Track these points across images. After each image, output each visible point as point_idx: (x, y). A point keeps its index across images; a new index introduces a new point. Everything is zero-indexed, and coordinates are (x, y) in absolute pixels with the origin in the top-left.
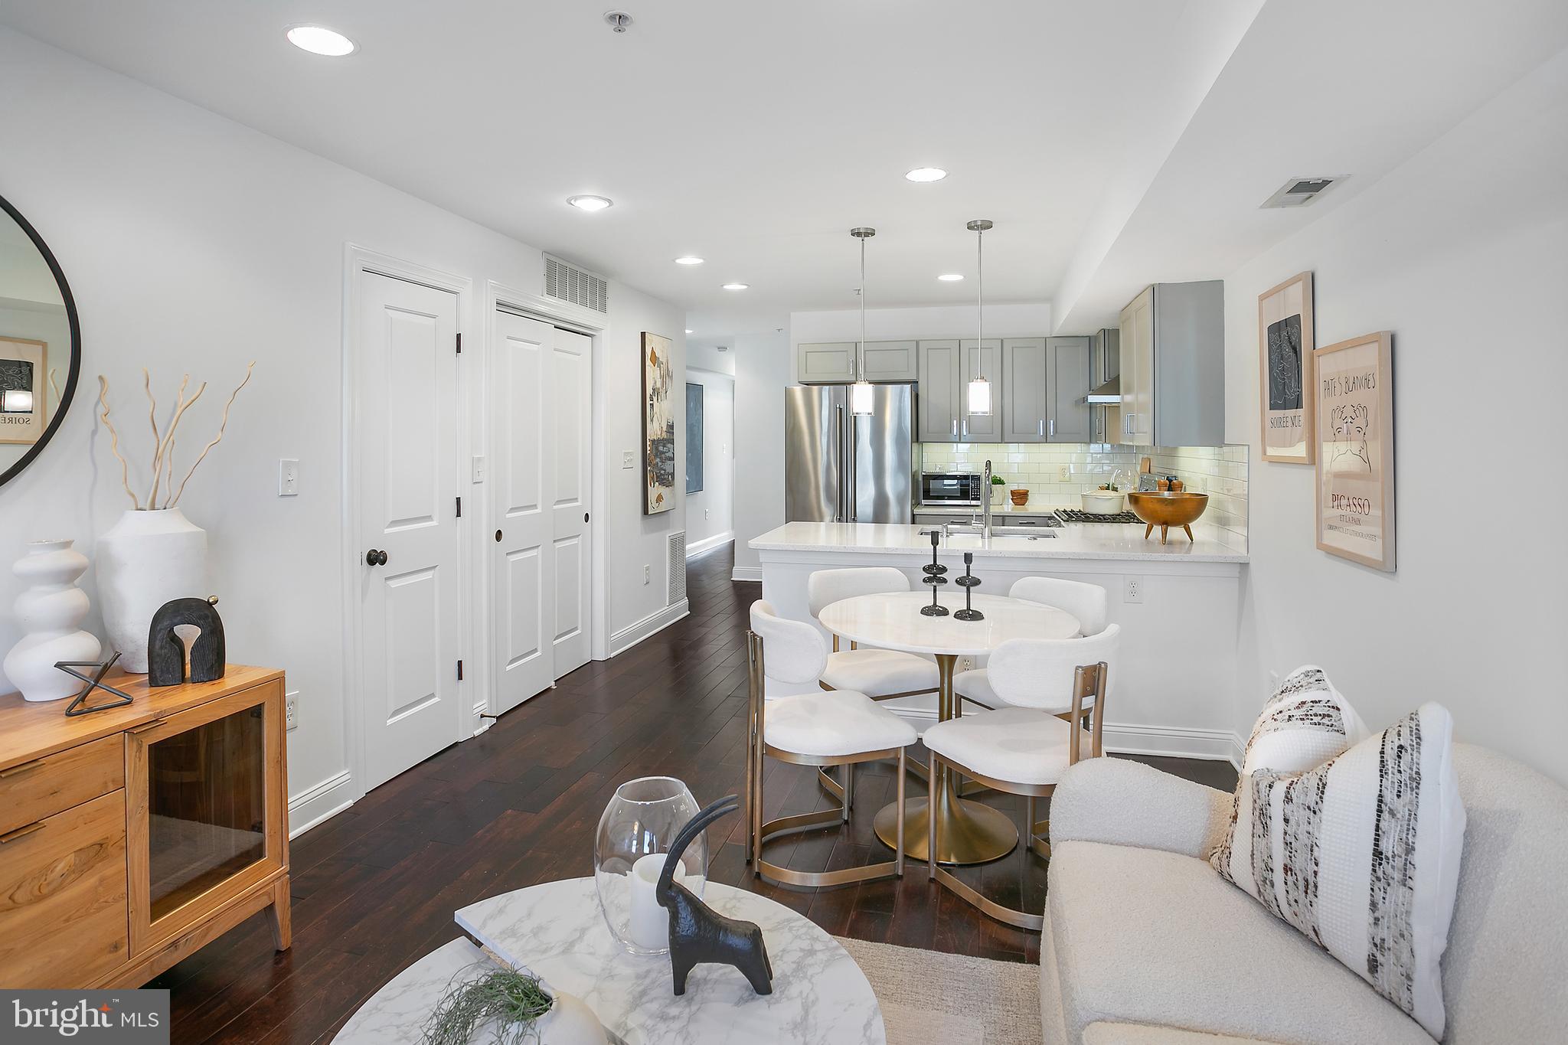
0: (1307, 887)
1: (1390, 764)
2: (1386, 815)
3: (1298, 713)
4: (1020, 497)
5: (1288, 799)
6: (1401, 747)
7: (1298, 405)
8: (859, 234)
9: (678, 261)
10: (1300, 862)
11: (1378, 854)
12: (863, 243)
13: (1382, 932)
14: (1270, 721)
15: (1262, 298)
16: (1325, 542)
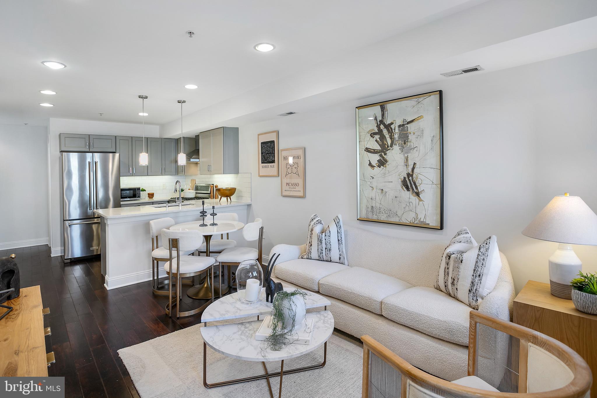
0: (329, 250)
1: (337, 225)
2: (339, 233)
3: (317, 222)
4: (151, 195)
5: (325, 236)
6: (338, 222)
7: (273, 162)
8: (142, 98)
9: (42, 92)
10: (328, 246)
11: (338, 240)
12: (143, 101)
13: (341, 253)
14: (314, 225)
15: (259, 135)
16: (283, 194)
